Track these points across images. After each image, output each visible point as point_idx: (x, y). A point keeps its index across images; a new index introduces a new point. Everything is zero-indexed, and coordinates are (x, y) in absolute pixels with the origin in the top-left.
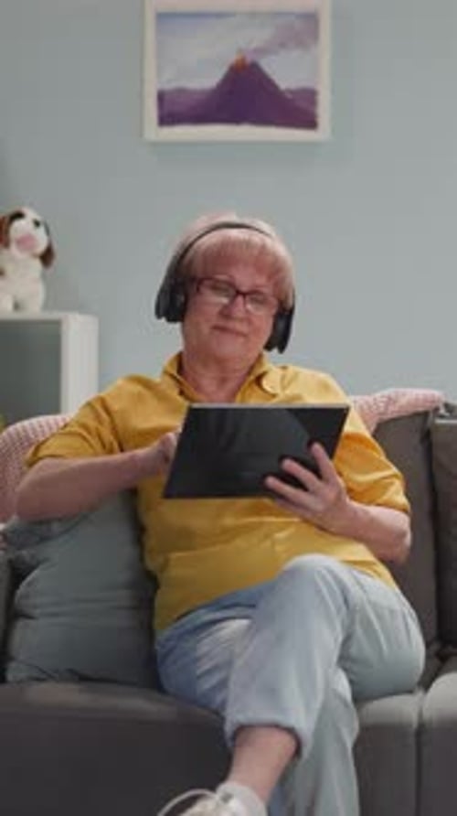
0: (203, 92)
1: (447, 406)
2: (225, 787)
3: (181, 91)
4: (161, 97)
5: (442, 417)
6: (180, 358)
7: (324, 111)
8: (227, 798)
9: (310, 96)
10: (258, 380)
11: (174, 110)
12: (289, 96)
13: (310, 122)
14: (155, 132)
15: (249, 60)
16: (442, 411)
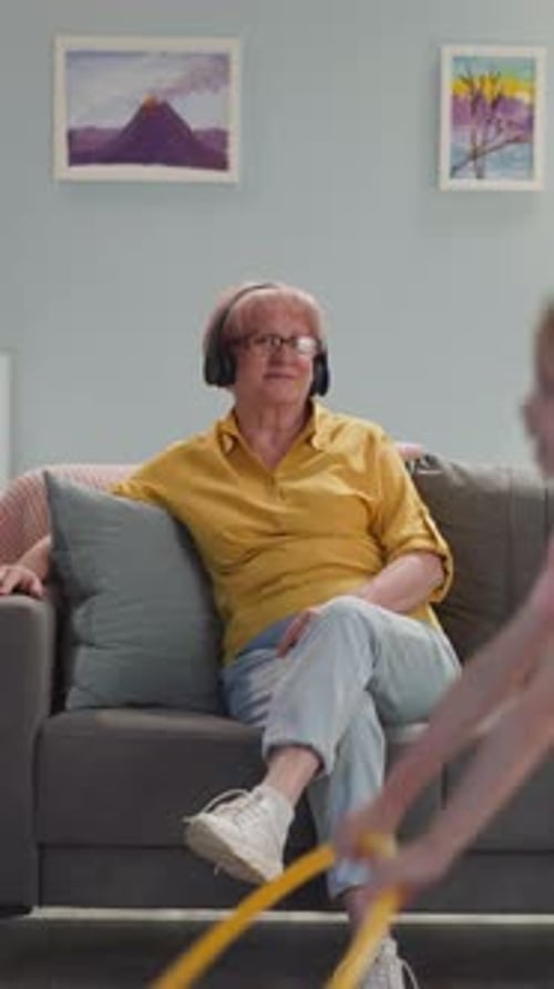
0: (114, 131)
1: (428, 458)
2: (258, 789)
3: (91, 130)
4: (72, 136)
5: (423, 467)
6: (234, 412)
7: (234, 152)
8: (259, 798)
9: (221, 137)
10: (308, 441)
11: (85, 149)
12: (199, 137)
13: (220, 163)
14: (65, 171)
15: (160, 99)
16: (423, 462)
